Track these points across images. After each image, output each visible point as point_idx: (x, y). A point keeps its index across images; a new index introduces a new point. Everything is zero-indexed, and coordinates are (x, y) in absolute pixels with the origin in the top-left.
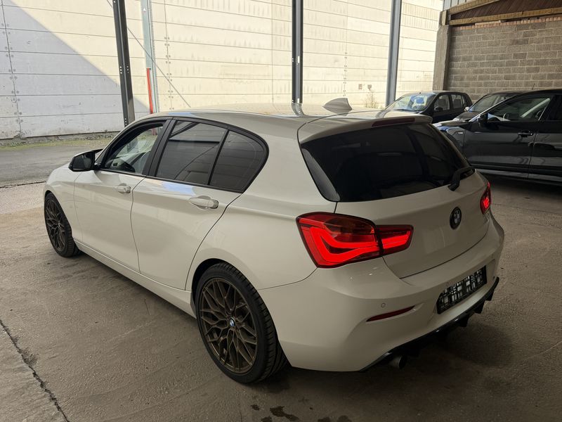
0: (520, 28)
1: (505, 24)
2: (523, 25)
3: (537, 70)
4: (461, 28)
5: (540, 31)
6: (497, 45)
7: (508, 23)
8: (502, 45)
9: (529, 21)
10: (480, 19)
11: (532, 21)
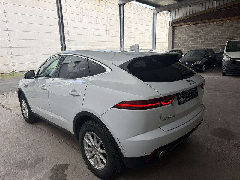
0: (198, 27)
2: (199, 26)
3: (205, 41)
4: (177, 27)
5: (205, 28)
6: (190, 33)
7: (194, 25)
8: (192, 33)
9: (201, 25)
10: (184, 24)
11: (202, 25)
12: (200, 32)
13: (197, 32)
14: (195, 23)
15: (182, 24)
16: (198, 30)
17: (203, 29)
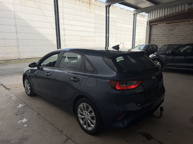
1: (167, 25)
2: (173, 25)
5: (178, 27)
12: (173, 30)
14: (169, 23)
15: (158, 23)
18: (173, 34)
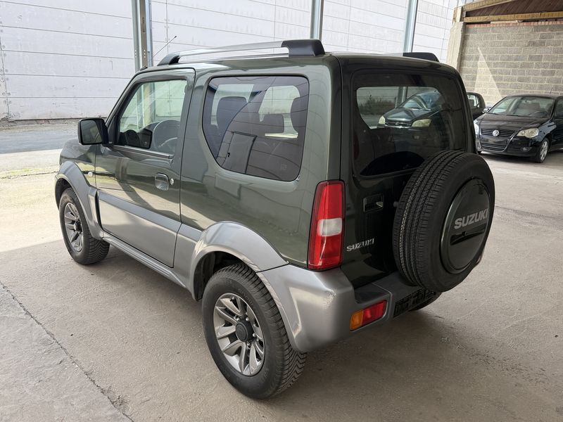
1: (522, 24)
2: (541, 26)
4: (476, 26)
5: (558, 34)
6: (512, 45)
7: (525, 24)
8: (518, 45)
9: (547, 23)
10: (496, 17)
12: (542, 44)
13: (534, 44)
14: (530, 18)
15: (491, 16)
16: (537, 39)
17: (552, 37)
18: (539, 58)
